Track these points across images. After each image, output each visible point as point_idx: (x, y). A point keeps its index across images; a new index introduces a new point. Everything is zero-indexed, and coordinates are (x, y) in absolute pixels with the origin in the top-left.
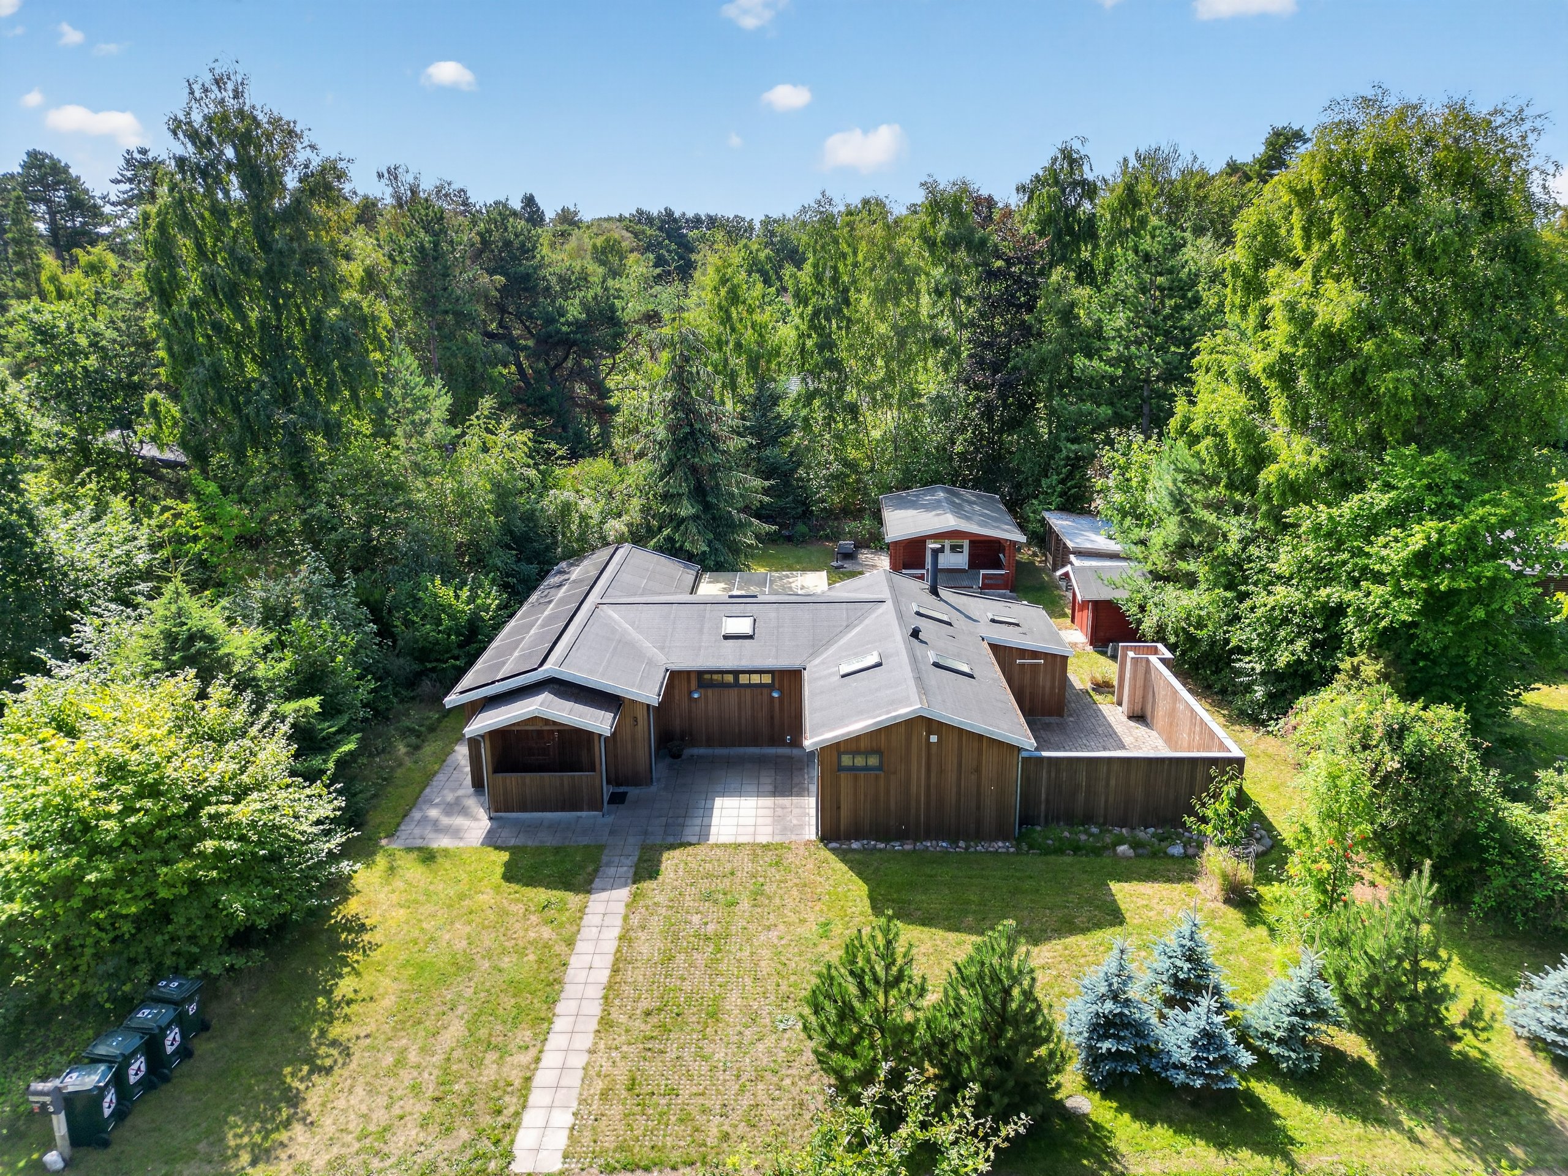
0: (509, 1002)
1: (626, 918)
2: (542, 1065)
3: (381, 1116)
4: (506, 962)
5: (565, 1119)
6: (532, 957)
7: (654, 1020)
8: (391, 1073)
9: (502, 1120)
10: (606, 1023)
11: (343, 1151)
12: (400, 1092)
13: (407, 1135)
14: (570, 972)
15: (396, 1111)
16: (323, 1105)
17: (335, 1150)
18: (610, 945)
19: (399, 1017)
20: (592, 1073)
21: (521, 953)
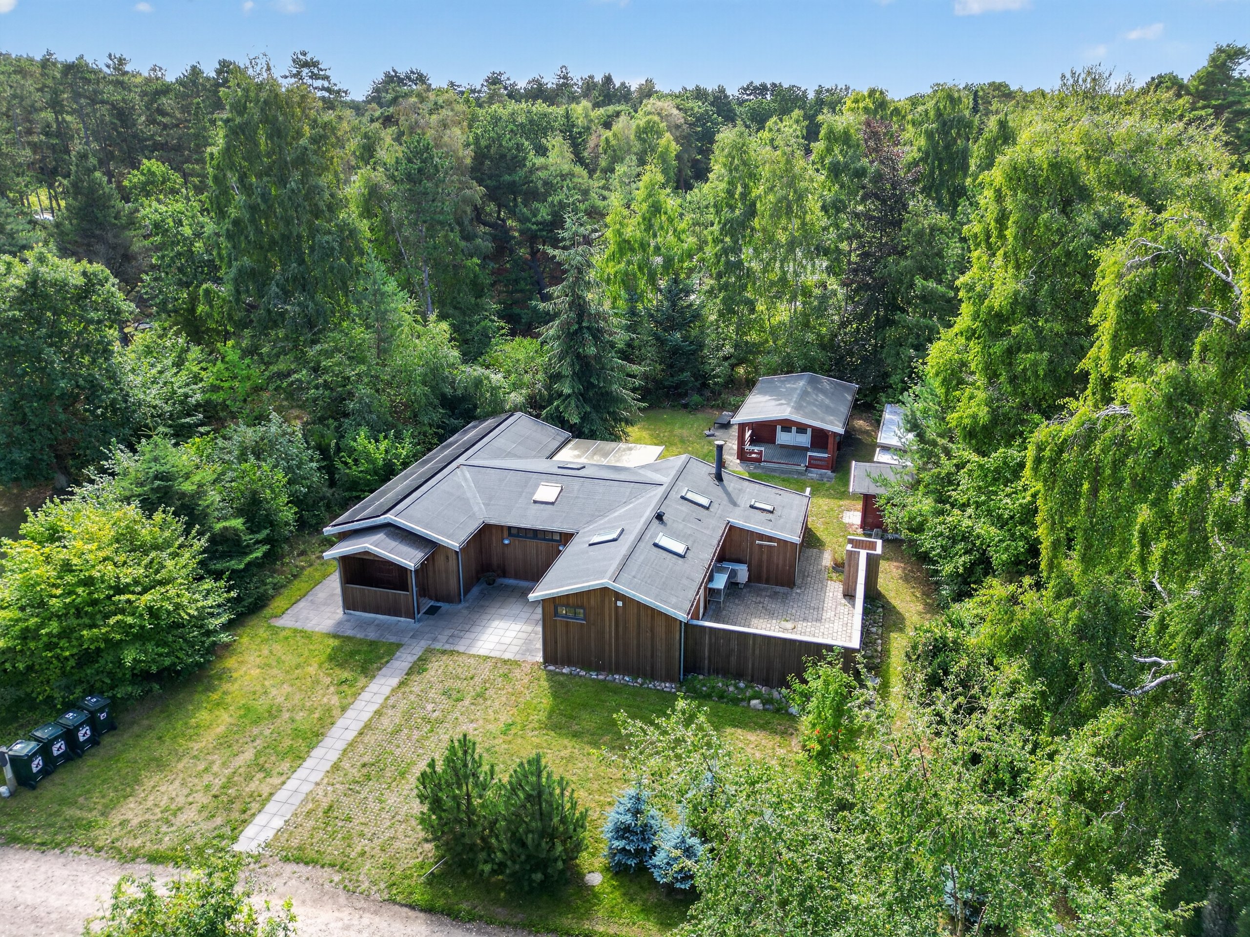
0: (287, 742)
1: (387, 698)
2: (285, 787)
3: (181, 800)
4: (300, 716)
5: (278, 823)
6: (317, 715)
7: (365, 771)
8: (199, 775)
9: (243, 817)
10: (336, 767)
11: (151, 817)
12: (198, 788)
13: (190, 814)
14: (334, 729)
15: (190, 799)
16: (154, 787)
17: (147, 816)
18: (366, 716)
19: (222, 741)
20: (310, 798)
21: (312, 711)
